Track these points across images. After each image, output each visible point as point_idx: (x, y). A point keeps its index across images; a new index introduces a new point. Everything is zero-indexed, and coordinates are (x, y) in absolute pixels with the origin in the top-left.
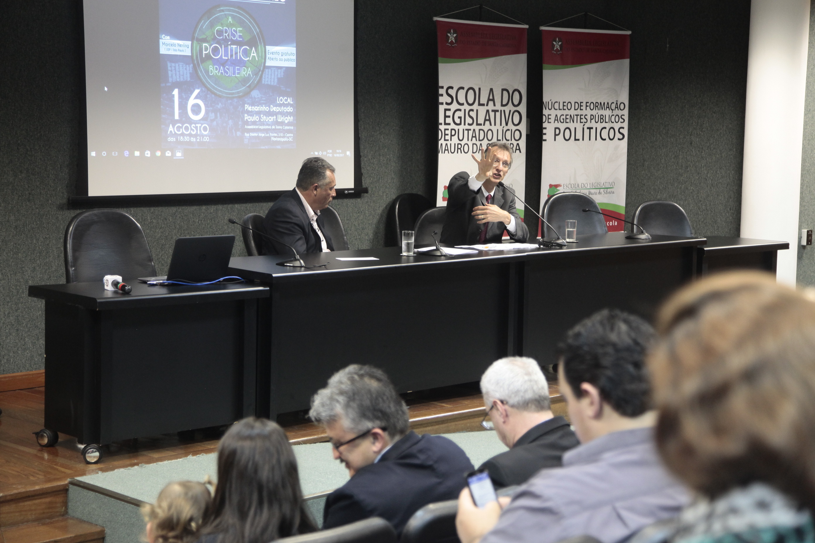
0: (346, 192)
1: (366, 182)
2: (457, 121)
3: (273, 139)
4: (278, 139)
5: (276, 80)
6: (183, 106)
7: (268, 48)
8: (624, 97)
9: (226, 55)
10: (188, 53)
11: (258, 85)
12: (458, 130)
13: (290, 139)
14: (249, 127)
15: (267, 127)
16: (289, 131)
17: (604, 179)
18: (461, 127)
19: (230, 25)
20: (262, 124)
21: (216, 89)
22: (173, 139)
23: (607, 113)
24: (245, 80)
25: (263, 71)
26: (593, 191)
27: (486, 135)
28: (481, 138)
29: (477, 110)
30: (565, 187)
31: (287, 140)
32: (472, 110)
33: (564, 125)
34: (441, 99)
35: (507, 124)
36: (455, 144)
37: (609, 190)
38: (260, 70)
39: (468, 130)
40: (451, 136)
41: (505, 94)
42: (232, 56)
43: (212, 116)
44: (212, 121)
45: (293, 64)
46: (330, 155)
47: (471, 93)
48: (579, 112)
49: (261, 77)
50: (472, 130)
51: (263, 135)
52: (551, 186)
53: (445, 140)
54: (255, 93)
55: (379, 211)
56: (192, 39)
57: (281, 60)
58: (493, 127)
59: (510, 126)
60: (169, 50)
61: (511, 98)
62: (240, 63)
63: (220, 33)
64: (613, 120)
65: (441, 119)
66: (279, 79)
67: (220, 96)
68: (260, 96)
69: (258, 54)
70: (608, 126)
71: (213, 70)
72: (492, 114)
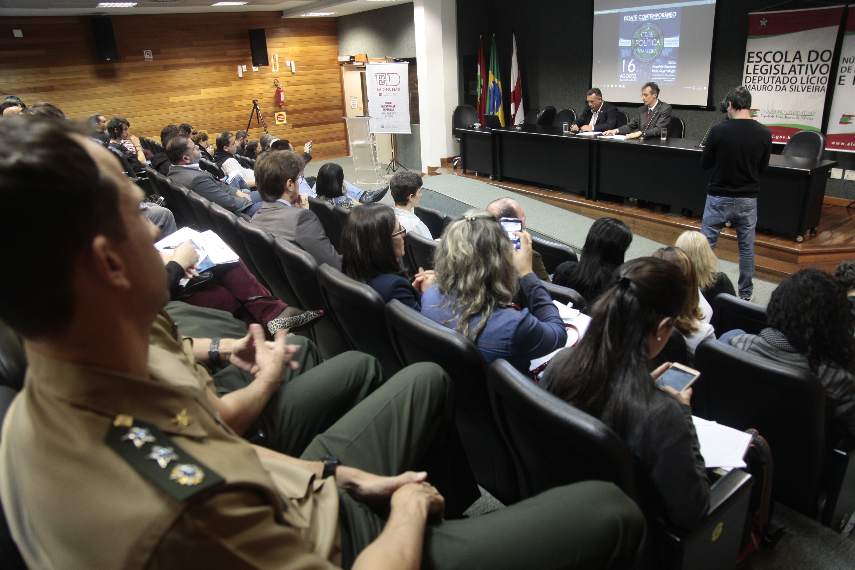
0: (702, 107)
1: (714, 104)
2: (765, 72)
3: (664, 80)
4: (667, 81)
5: (668, 54)
6: (626, 67)
7: (665, 39)
9: (646, 44)
10: (630, 45)
11: (659, 56)
12: (765, 77)
13: (674, 81)
14: (654, 75)
15: (662, 75)
16: (673, 77)
18: (767, 76)
19: (648, 31)
20: (660, 73)
21: (640, 59)
22: (622, 80)
24: (653, 54)
25: (662, 50)
27: (790, 80)
31: (672, 81)
32: (777, 65)
34: (751, 59)
35: (813, 74)
36: (761, 86)
38: (660, 50)
39: (773, 77)
40: (759, 80)
41: (814, 54)
42: (648, 44)
43: (638, 70)
44: (638, 73)
46: (694, 89)
47: (778, 55)
49: (661, 52)
50: (777, 78)
51: (660, 79)
52: (844, 115)
53: (753, 83)
54: (658, 60)
56: (632, 39)
57: (671, 44)
58: (797, 75)
59: (816, 75)
60: (622, 44)
61: (820, 56)
62: (652, 47)
63: (643, 35)
65: (750, 71)
66: (669, 53)
67: (642, 62)
68: (660, 61)
69: (660, 42)
71: (639, 51)
72: (796, 67)
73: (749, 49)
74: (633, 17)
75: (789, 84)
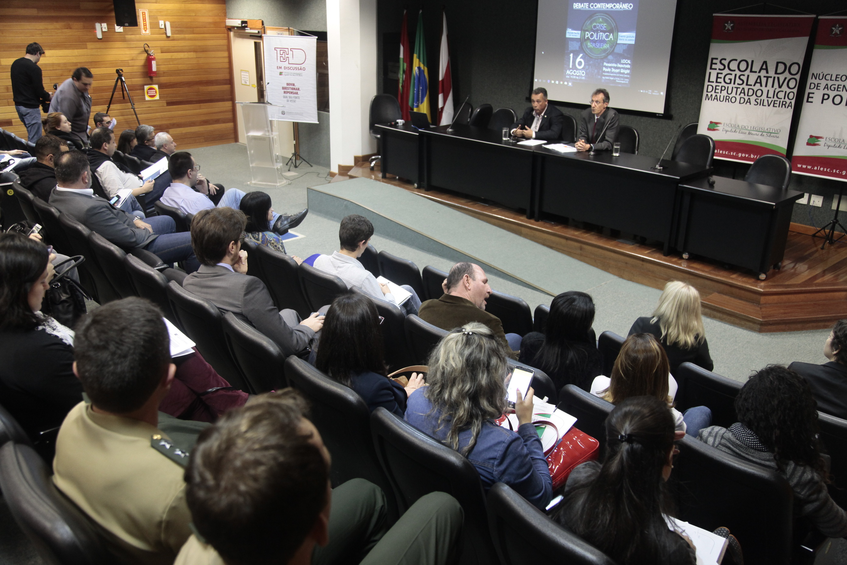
0: (657, 115)
1: (673, 112)
2: (728, 81)
3: (617, 81)
4: (620, 82)
5: (622, 51)
6: (574, 62)
7: (620, 34)
9: (597, 37)
10: (578, 37)
11: (612, 53)
12: (728, 87)
13: (627, 82)
14: (605, 74)
15: (615, 75)
16: (627, 78)
19: (600, 23)
20: (613, 73)
21: (590, 54)
22: (568, 77)
24: (605, 50)
25: (616, 46)
27: (755, 93)
28: (750, 94)
29: (748, 76)
30: (828, 139)
31: (625, 82)
32: (742, 75)
35: (780, 87)
36: (724, 96)
38: (614, 45)
39: (737, 88)
41: (781, 66)
42: (600, 38)
43: (587, 67)
44: (587, 69)
45: (633, 42)
46: (650, 93)
47: (743, 64)
49: (614, 49)
50: (741, 88)
51: (612, 79)
52: (811, 136)
54: (610, 57)
56: (581, 30)
57: (626, 40)
58: (763, 88)
59: (783, 89)
60: (570, 35)
61: (788, 68)
63: (595, 27)
65: (713, 79)
66: (624, 50)
67: (591, 58)
68: (612, 58)
69: (613, 37)
71: (589, 45)
72: (762, 79)
73: (712, 55)
74: (584, 5)
75: (754, 97)
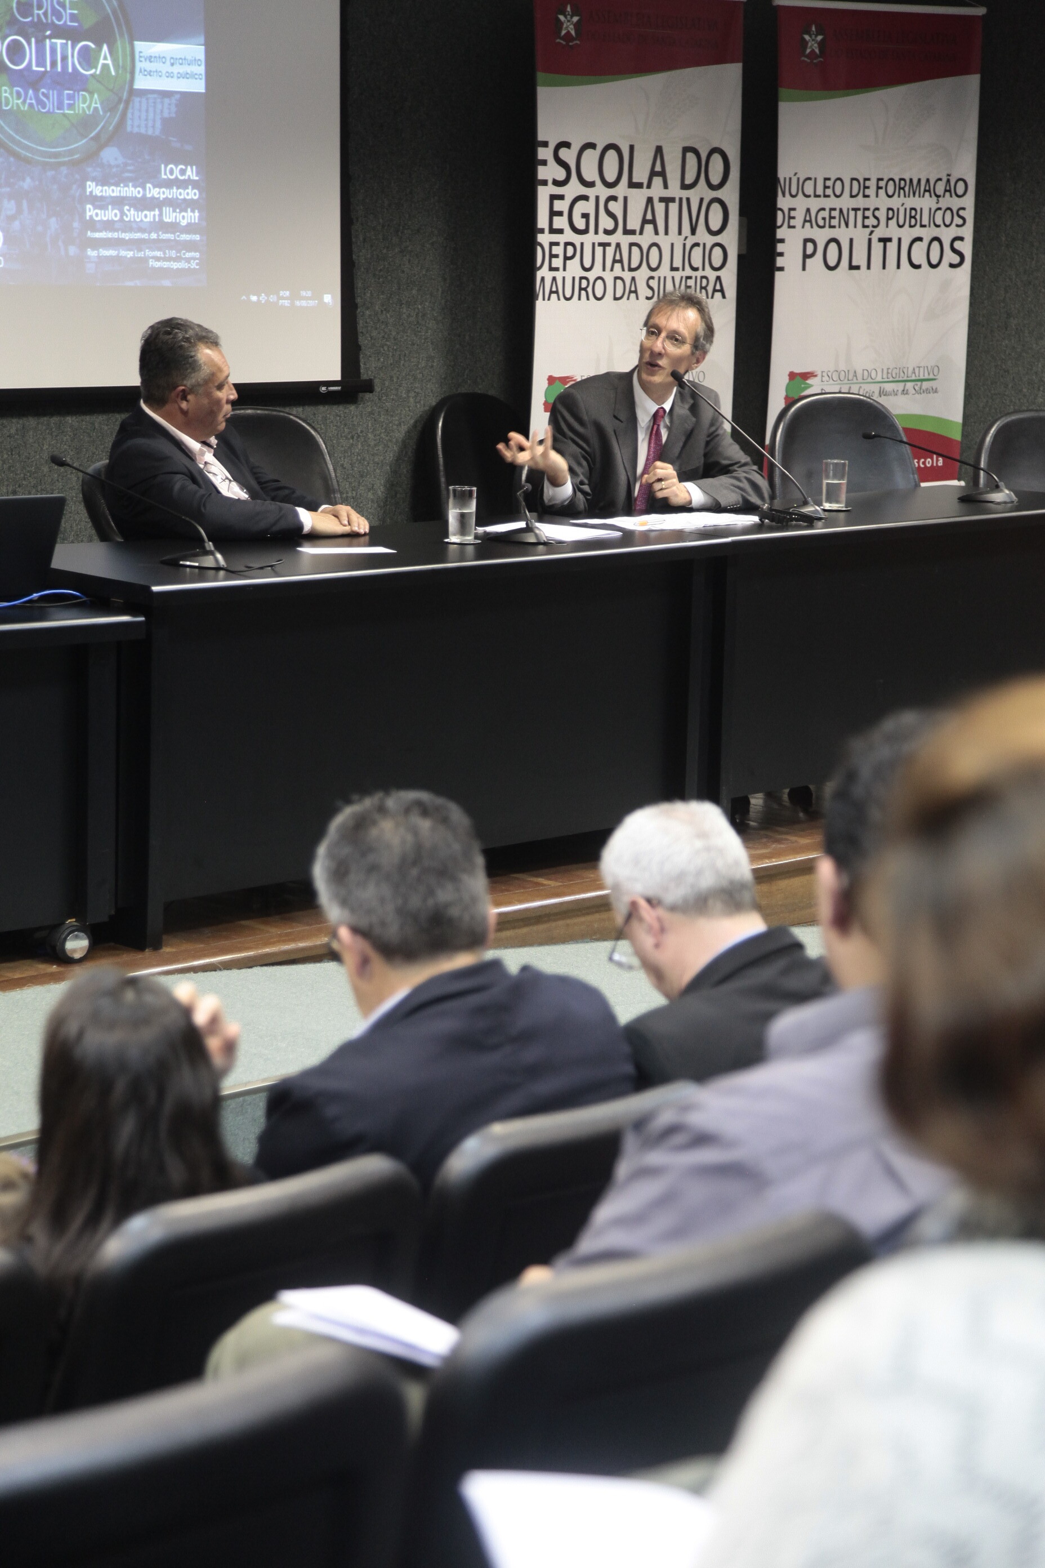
0: (323, 389)
1: (368, 368)
2: (580, 224)
3: (152, 263)
4: (166, 265)
5: (159, 124)
7: (140, 46)
8: (966, 167)
9: (41, 62)
11: (117, 135)
12: (582, 244)
13: (194, 265)
14: (97, 235)
15: (138, 235)
16: (190, 246)
17: (916, 359)
18: (589, 239)
20: (128, 227)
21: (19, 144)
23: (925, 203)
24: (86, 123)
25: (127, 102)
26: (889, 387)
27: (645, 257)
28: (634, 265)
29: (626, 199)
30: (826, 378)
31: (186, 266)
32: (614, 198)
33: (827, 233)
34: (542, 173)
35: (693, 232)
36: (574, 278)
37: (925, 385)
38: (120, 100)
39: (605, 245)
40: (566, 258)
41: (691, 159)
42: (54, 64)
45: (198, 86)
46: (286, 303)
47: (611, 158)
48: (860, 202)
49: (124, 115)
50: (613, 246)
51: (130, 254)
52: (792, 376)
53: (551, 269)
54: (111, 155)
55: (400, 433)
57: (170, 75)
58: (661, 239)
59: (702, 236)
61: (703, 168)
62: (74, 82)
63: (25, 7)
64: (939, 220)
65: (542, 220)
66: (166, 122)
67: (27, 161)
68: (121, 160)
69: (115, 60)
70: (927, 234)
71: (10, 97)
72: (660, 208)
75: (643, 273)
